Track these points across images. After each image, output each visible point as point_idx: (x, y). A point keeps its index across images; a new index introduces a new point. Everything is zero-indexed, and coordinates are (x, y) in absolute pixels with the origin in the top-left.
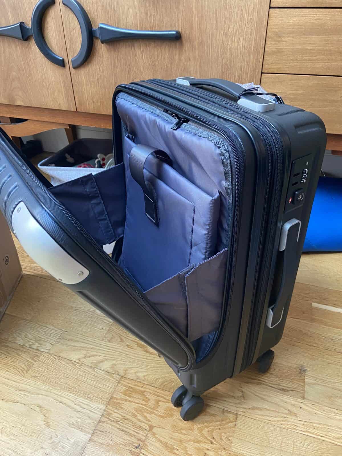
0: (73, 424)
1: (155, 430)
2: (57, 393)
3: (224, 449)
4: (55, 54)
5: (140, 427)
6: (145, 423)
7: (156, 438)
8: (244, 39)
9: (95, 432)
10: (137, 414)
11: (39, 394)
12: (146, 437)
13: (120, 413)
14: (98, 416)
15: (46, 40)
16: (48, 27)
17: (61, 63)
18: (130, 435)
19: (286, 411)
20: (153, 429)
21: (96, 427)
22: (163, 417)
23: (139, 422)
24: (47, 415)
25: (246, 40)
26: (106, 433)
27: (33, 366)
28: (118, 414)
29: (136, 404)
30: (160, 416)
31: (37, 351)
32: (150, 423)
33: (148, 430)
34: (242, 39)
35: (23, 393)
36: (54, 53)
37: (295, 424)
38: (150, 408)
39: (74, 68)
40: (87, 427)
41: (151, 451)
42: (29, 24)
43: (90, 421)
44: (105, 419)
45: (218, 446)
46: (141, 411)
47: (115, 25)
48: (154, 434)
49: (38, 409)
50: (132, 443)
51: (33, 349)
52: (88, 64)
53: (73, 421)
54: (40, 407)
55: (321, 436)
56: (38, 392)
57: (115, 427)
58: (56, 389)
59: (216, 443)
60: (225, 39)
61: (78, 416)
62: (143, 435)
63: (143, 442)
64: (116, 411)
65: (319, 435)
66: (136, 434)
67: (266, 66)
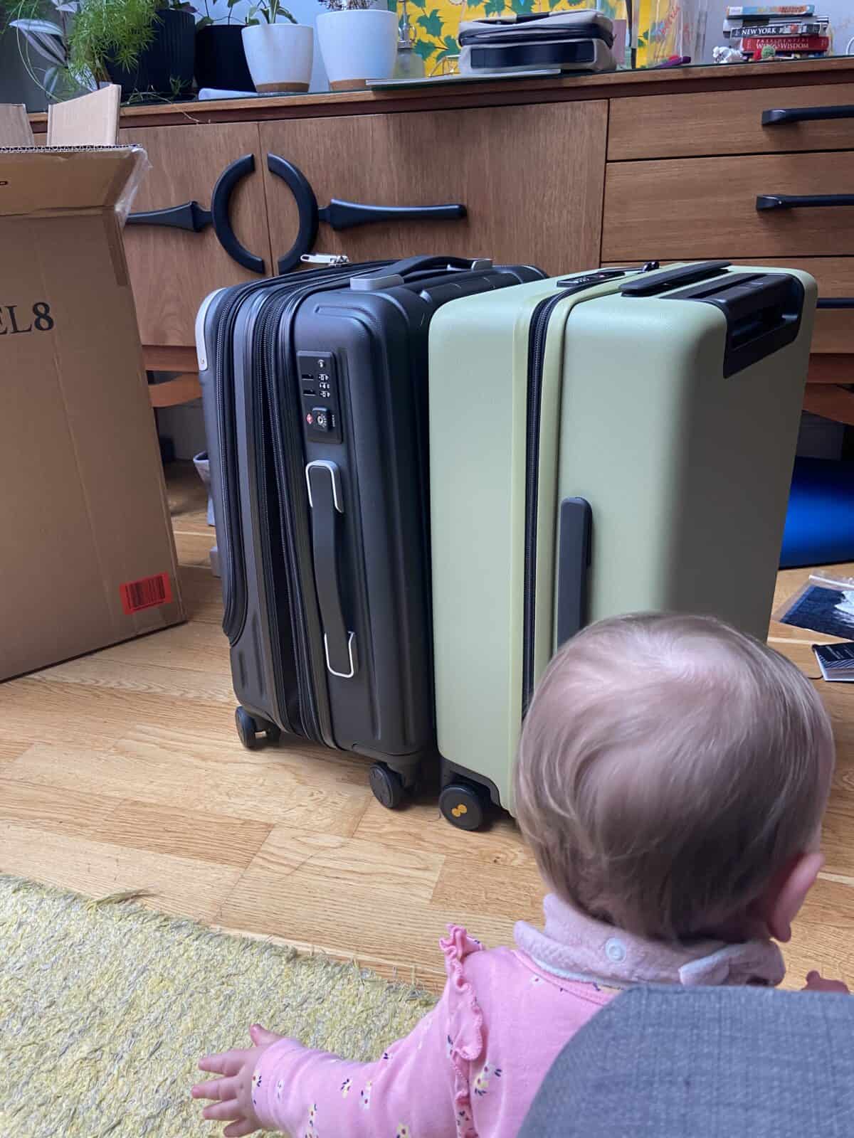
4: (249, 253)
8: (568, 211)
15: (235, 231)
16: (239, 209)
17: (259, 268)
25: (571, 213)
42: (207, 206)
47: (358, 200)
60: (539, 214)
67: (606, 251)
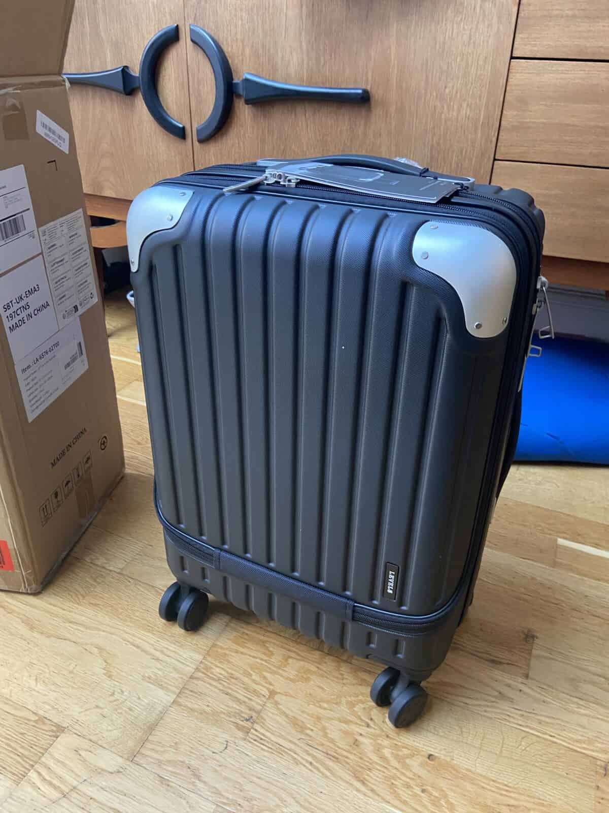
0: (150, 678)
1: (277, 698)
2: (128, 630)
3: (388, 736)
4: (172, 118)
5: (255, 691)
6: (263, 686)
7: (278, 709)
9: (183, 692)
10: (252, 672)
11: (100, 630)
12: (263, 707)
13: (226, 668)
14: (190, 670)
15: (160, 96)
16: (165, 76)
17: (180, 133)
18: (238, 701)
19: (497, 694)
20: (276, 696)
21: (185, 685)
22: (293, 681)
23: (254, 684)
24: (108, 661)
25: (470, 107)
26: (199, 695)
27: (95, 590)
28: (223, 669)
29: (251, 658)
30: (287, 678)
31: (104, 570)
32: (271, 687)
33: (267, 697)
34: (465, 105)
35: (75, 627)
36: (169, 116)
37: (508, 713)
38: (274, 666)
39: (200, 141)
40: (172, 684)
41: (268, 728)
42: (136, 70)
43: (176, 675)
44: (201, 674)
45: (378, 732)
46: (259, 669)
47: (269, 76)
48: (276, 703)
49: (96, 651)
50: (240, 714)
51: (97, 565)
52: (222, 135)
53: (149, 673)
54: (101, 649)
55: (551, 736)
56: (100, 627)
57: (216, 687)
58: (128, 626)
59: (376, 728)
60: (439, 104)
61: (159, 666)
62: (258, 703)
63: (258, 713)
64: (219, 665)
65: (545, 734)
66: (246, 700)
